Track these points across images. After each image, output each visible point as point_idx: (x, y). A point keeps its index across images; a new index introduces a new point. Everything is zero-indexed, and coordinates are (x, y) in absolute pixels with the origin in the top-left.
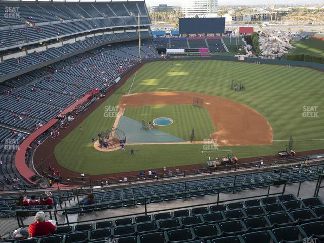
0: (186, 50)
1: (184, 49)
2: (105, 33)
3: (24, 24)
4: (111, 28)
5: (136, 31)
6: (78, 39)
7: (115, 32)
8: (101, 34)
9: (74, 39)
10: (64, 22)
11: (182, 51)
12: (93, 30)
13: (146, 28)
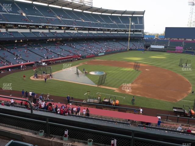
0: (165, 47)
1: (164, 46)
2: (112, 32)
3: (55, 17)
4: (116, 29)
5: (134, 33)
6: (90, 32)
7: (119, 33)
8: (109, 32)
9: (88, 31)
10: (84, 21)
11: (162, 47)
12: (102, 28)
13: (140, 31)
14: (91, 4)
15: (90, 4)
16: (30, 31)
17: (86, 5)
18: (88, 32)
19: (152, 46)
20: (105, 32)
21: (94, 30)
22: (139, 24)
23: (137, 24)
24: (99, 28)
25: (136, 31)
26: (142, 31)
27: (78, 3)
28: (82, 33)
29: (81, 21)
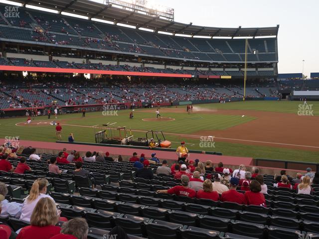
2: (213, 69)
3: (101, 38)
4: (220, 62)
5: (257, 69)
6: (168, 67)
8: (207, 69)
12: (191, 60)
13: (270, 65)
14: (171, 16)
15: (168, 16)
16: (50, 58)
18: (165, 67)
19: (296, 93)
20: (199, 69)
21: (177, 63)
22: (267, 52)
23: (264, 53)
24: (185, 60)
25: (262, 65)
26: (274, 65)
27: (145, 14)
28: (153, 68)
29: (150, 47)
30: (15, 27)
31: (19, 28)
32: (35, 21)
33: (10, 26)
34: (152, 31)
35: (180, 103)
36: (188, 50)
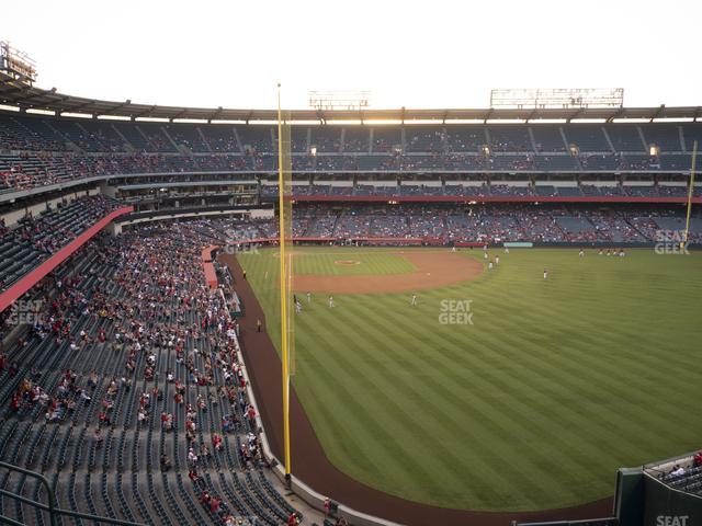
3: (479, 151)
14: (618, 101)
16: (399, 183)
17: (589, 107)
18: (579, 184)
21: (611, 177)
24: (617, 172)
28: (552, 187)
29: (564, 153)
30: (375, 154)
31: (378, 154)
32: (403, 140)
33: (370, 154)
34: (603, 121)
35: (505, 245)
36: (653, 151)
